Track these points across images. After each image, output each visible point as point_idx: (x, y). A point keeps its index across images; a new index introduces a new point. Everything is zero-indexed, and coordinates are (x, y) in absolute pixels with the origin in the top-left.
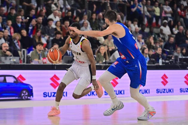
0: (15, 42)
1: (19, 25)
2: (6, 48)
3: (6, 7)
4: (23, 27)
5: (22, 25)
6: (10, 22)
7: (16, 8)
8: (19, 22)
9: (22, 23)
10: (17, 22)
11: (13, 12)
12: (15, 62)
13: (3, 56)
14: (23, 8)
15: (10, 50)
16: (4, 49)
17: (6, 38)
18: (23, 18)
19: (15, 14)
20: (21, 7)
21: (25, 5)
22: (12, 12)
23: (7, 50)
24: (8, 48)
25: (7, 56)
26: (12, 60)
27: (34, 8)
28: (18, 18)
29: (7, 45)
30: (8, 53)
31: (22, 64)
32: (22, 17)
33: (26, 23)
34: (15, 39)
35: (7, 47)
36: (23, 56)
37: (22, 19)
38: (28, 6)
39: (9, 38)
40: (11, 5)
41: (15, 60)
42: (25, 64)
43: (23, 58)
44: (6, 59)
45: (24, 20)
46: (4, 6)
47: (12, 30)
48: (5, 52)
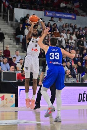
0: (74, 69)
3: (69, 48)
7: (75, 49)
9: (78, 58)
12: (74, 82)
13: (67, 78)
16: (67, 73)
17: (68, 67)
18: (79, 55)
21: (80, 47)
23: (69, 74)
24: (70, 73)
26: (72, 80)
29: (69, 71)
30: (70, 76)
31: (78, 83)
33: (80, 58)
34: (74, 67)
36: (79, 78)
37: (78, 56)
39: (70, 67)
40: (72, 47)
41: (74, 80)
42: (80, 82)
43: (79, 79)
44: (68, 80)
45: (80, 56)
47: (73, 62)
48: (68, 76)
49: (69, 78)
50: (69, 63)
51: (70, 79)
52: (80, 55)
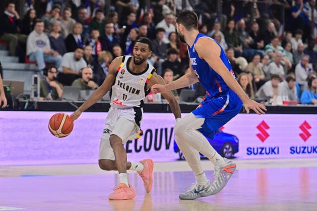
0: (103, 65)
1: (110, 38)
2: (88, 75)
3: (89, 8)
4: (115, 42)
5: (114, 39)
6: (97, 34)
7: (105, 10)
8: (109, 34)
9: (114, 34)
10: (106, 34)
11: (100, 17)
13: (82, 89)
14: (116, 10)
15: (94, 80)
16: (85, 77)
17: (88, 58)
18: (116, 26)
19: (103, 21)
20: (113, 8)
22: (98, 16)
23: (90, 79)
24: (91, 76)
25: (89, 88)
27: (135, 11)
28: (108, 27)
29: (90, 70)
30: (92, 84)
32: (115, 24)
33: (120, 34)
34: (103, 61)
35: (90, 74)
37: (115, 29)
38: (124, 8)
39: (93, 59)
40: (97, 6)
44: (87, 94)
45: (118, 30)
46: (86, 7)
47: (99, 46)
48: (87, 83)
49: (88, 88)
50: (89, 48)
51: (91, 92)
52: (121, 27)
